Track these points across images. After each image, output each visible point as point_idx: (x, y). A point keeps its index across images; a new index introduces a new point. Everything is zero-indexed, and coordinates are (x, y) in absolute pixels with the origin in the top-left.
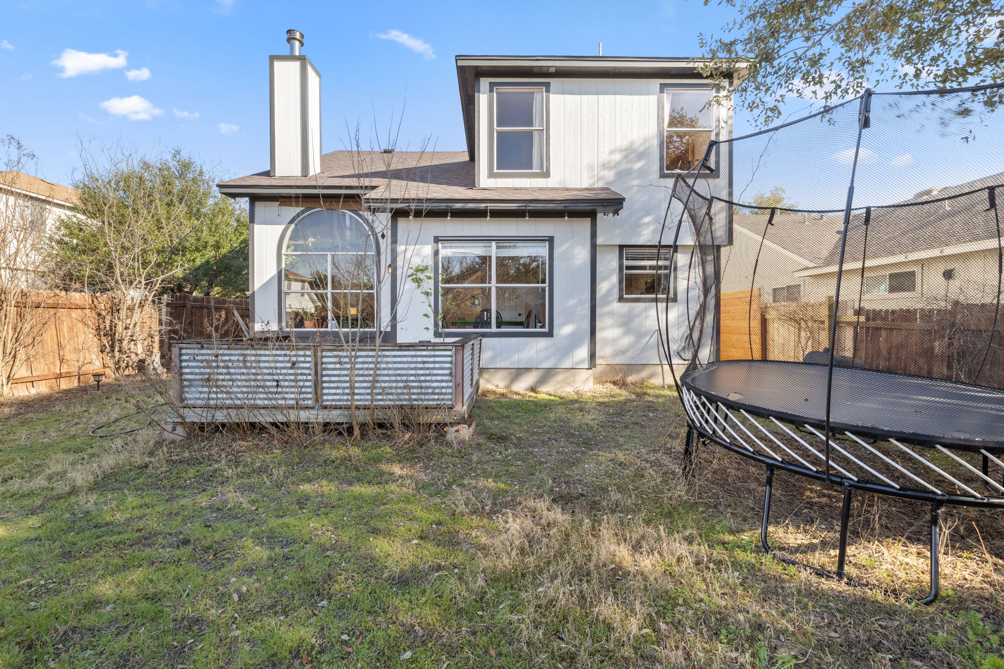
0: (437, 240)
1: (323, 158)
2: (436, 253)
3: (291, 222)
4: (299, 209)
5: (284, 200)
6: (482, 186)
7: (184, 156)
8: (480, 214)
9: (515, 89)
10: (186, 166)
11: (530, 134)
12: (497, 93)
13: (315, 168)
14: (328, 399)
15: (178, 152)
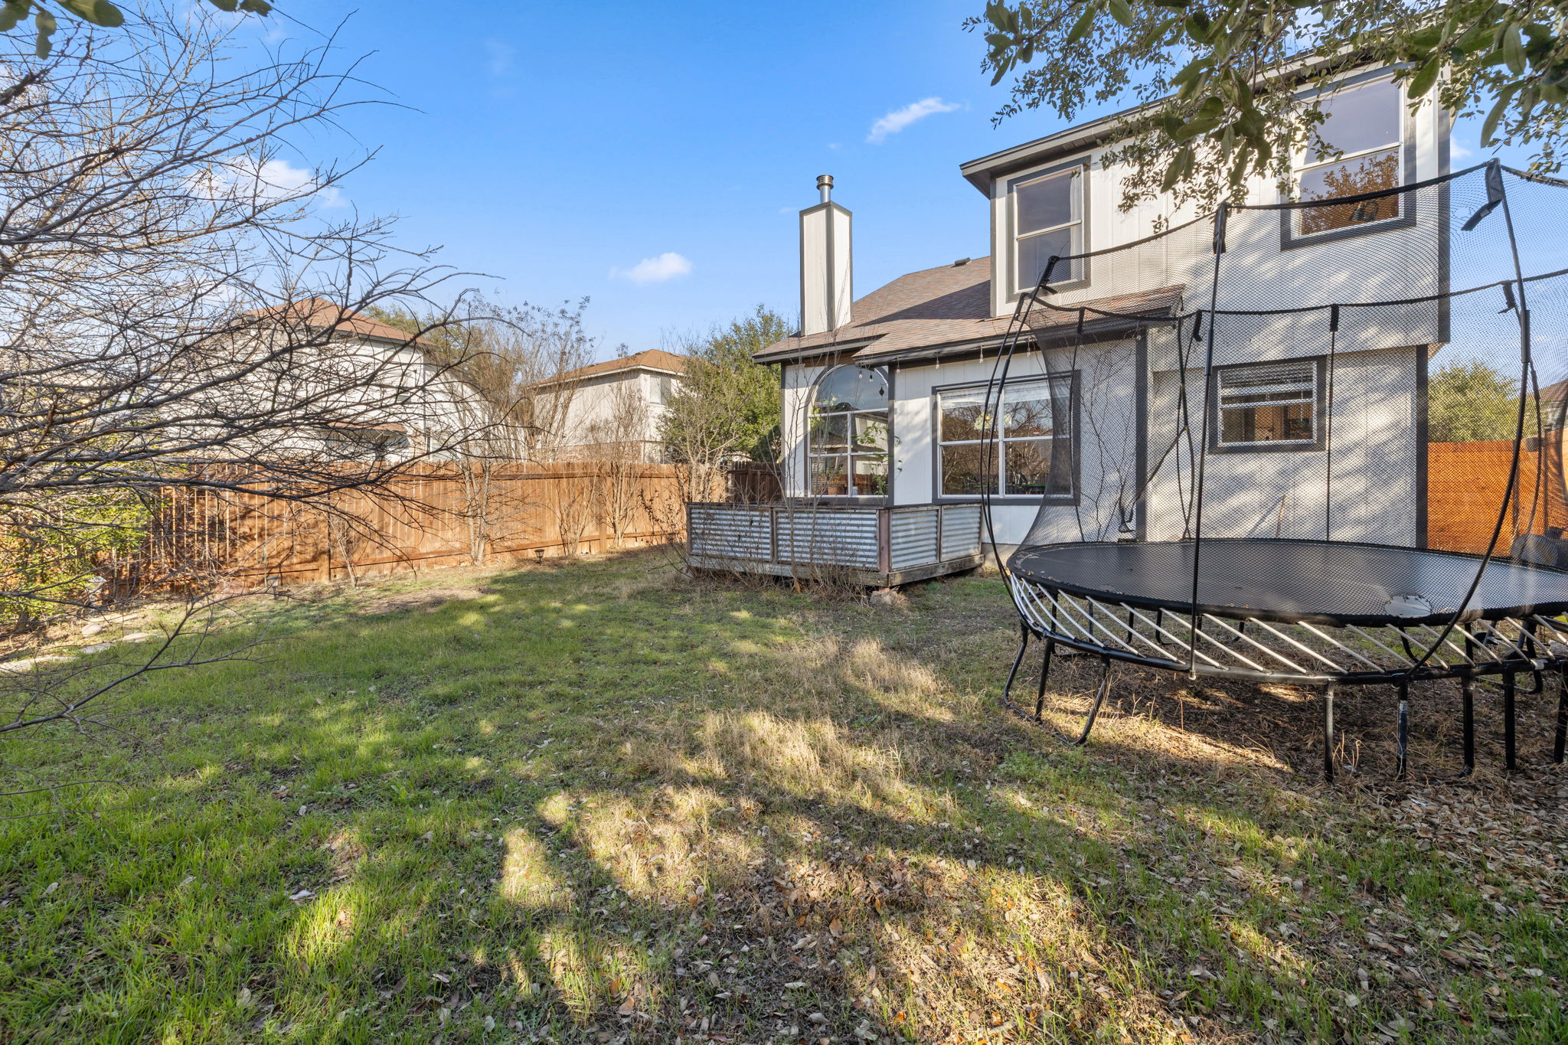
0: (935, 391)
1: (854, 305)
2: (935, 407)
3: (815, 383)
4: (822, 368)
5: (809, 361)
6: (998, 315)
7: (766, 312)
8: (972, 355)
9: (1039, 179)
10: (767, 320)
11: (1068, 230)
12: (1019, 192)
13: (843, 318)
14: (785, 555)
15: (762, 307)
